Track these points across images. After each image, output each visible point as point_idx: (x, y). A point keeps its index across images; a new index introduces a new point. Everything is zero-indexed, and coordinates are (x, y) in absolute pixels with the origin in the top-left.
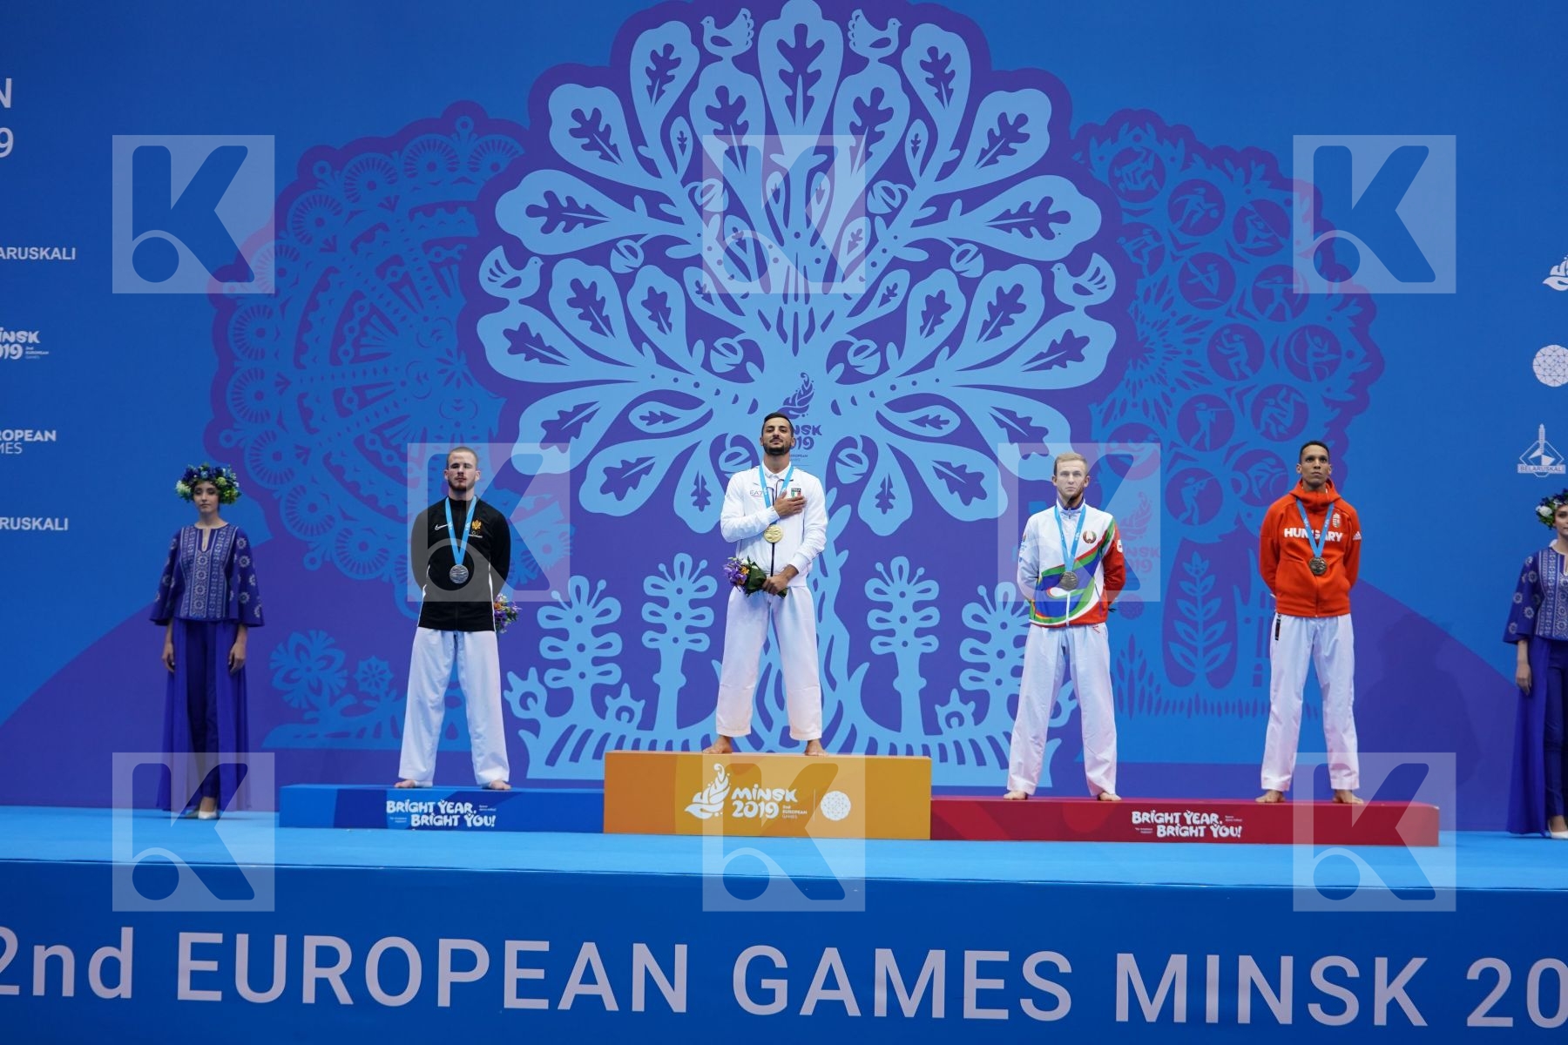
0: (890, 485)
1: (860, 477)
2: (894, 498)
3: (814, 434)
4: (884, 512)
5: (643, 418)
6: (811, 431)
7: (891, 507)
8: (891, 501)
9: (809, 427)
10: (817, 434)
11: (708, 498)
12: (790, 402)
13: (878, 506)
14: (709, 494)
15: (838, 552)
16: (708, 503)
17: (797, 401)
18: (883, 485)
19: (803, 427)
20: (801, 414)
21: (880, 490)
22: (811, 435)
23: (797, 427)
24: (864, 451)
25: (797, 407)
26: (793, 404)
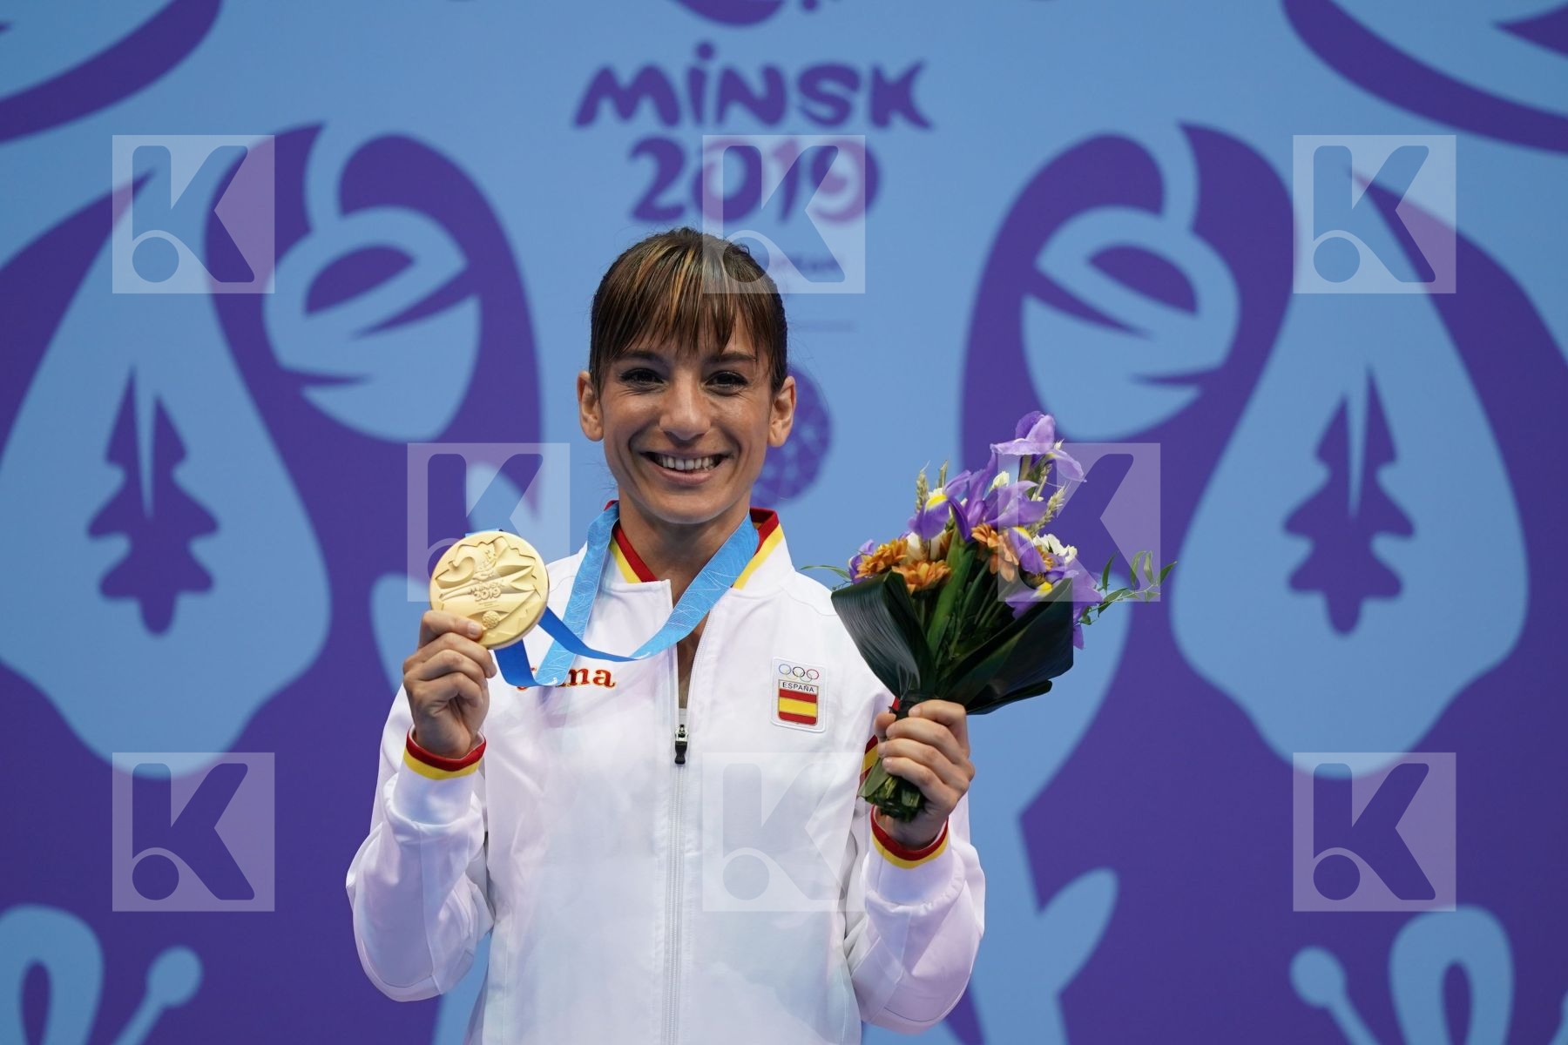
0: (1381, 447)
1: (1180, 398)
2: (1402, 526)
3: (879, 118)
4: (1344, 619)
6: (861, 102)
7: (1388, 584)
8: (1386, 547)
9: (847, 76)
10: (899, 124)
11: (203, 550)
13: (1301, 581)
15: (1047, 883)
18: (1332, 446)
19: (811, 79)
21: (1315, 476)
22: (859, 130)
23: (772, 76)
24: (1206, 226)
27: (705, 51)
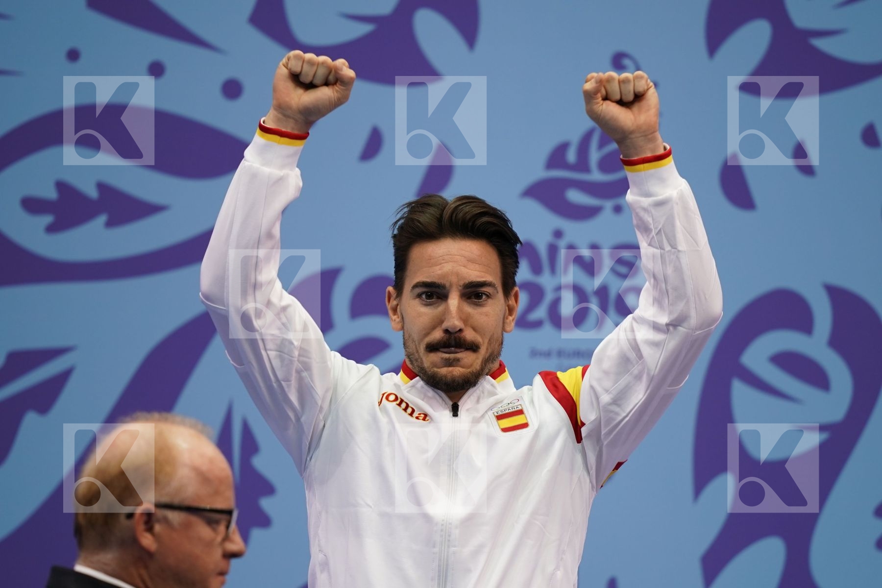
5: (32, 205)
11: (267, 504)
12: (571, 156)
14: (268, 489)
16: (264, 521)
17: (595, 156)
20: (608, 205)
25: (596, 176)
26: (582, 165)
27: (558, 234)
